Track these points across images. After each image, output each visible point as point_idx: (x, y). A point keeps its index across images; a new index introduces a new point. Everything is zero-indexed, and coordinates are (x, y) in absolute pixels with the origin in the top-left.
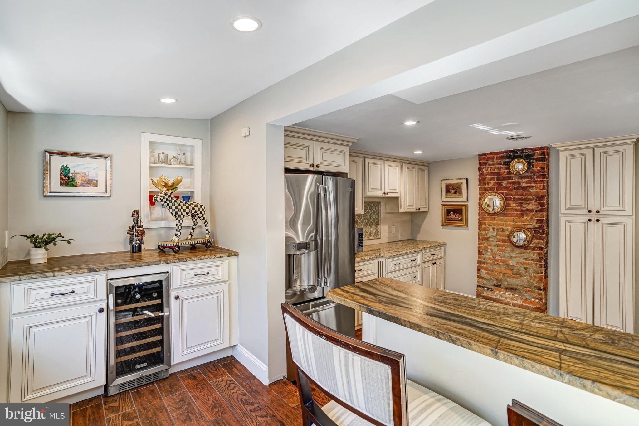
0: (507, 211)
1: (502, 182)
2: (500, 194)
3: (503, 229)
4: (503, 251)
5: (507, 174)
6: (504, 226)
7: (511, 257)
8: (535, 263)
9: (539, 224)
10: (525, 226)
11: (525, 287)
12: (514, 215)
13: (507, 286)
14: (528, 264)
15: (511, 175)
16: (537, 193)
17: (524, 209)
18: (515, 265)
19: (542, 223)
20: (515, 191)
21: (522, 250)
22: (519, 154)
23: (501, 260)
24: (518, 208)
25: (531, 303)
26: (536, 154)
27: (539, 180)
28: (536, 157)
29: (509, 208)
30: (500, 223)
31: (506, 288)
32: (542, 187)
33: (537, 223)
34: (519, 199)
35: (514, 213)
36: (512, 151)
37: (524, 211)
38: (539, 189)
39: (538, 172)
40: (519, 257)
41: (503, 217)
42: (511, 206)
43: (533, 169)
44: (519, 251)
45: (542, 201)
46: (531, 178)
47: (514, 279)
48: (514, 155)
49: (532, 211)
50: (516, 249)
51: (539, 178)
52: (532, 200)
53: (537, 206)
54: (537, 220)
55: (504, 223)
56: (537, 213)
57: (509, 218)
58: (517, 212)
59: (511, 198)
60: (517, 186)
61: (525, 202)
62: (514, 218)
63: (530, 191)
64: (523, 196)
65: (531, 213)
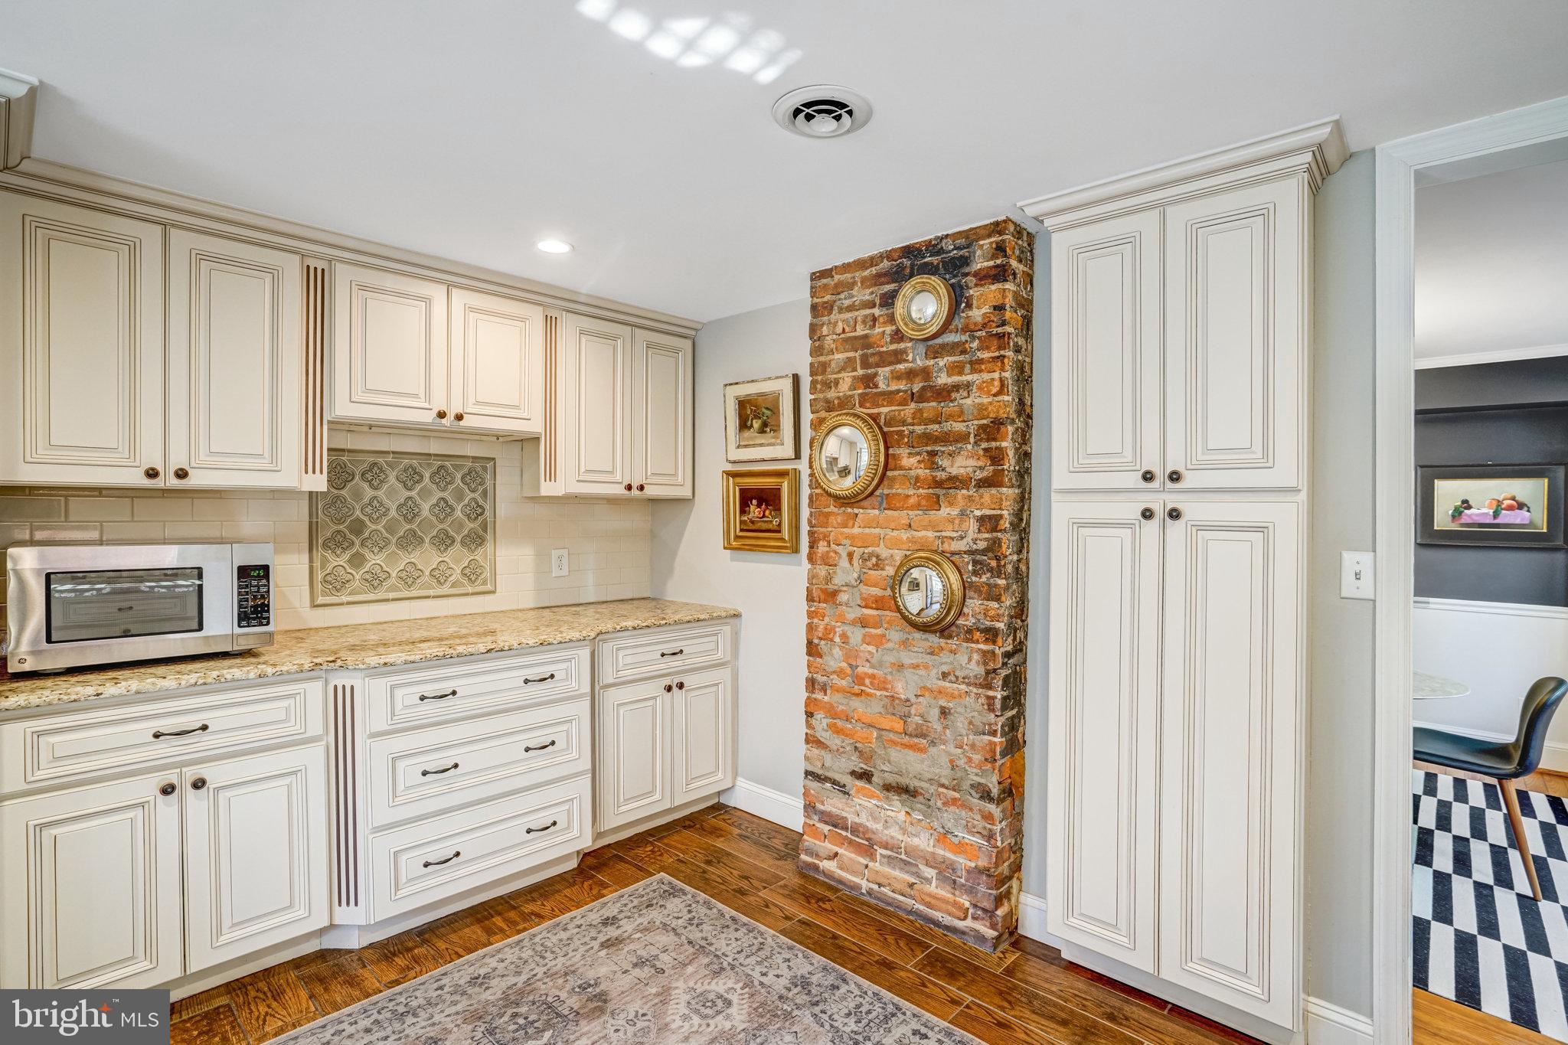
0: (891, 487)
1: (876, 375)
2: (866, 422)
3: (878, 556)
4: (879, 641)
5: (892, 342)
6: (881, 544)
7: (901, 667)
8: (975, 690)
9: (987, 535)
10: (942, 543)
11: (943, 786)
12: (912, 500)
13: (891, 779)
14: (953, 696)
15: (902, 345)
16: (981, 409)
17: (941, 475)
18: (913, 699)
19: (995, 529)
20: (913, 405)
21: (934, 640)
22: (925, 258)
23: (873, 677)
24: (923, 472)
25: (960, 848)
26: (979, 253)
28: (979, 266)
29: (896, 472)
30: (870, 535)
31: (888, 788)
32: (996, 387)
33: (980, 531)
34: (928, 438)
35: (911, 492)
36: (908, 251)
37: (938, 484)
38: (988, 393)
39: (982, 326)
40: (926, 667)
42: (901, 468)
44: (925, 644)
45: (995, 440)
46: (964, 352)
47: (911, 752)
48: (912, 266)
49: (964, 482)
50: (916, 635)
51: (988, 348)
52: (963, 438)
53: (981, 463)
54: (981, 520)
55: (882, 532)
56: (982, 490)
57: (895, 513)
58: (919, 488)
59: (900, 433)
60: (921, 385)
61: (943, 449)
62: (910, 513)
63: (961, 401)
64: (937, 426)
65: (964, 492)
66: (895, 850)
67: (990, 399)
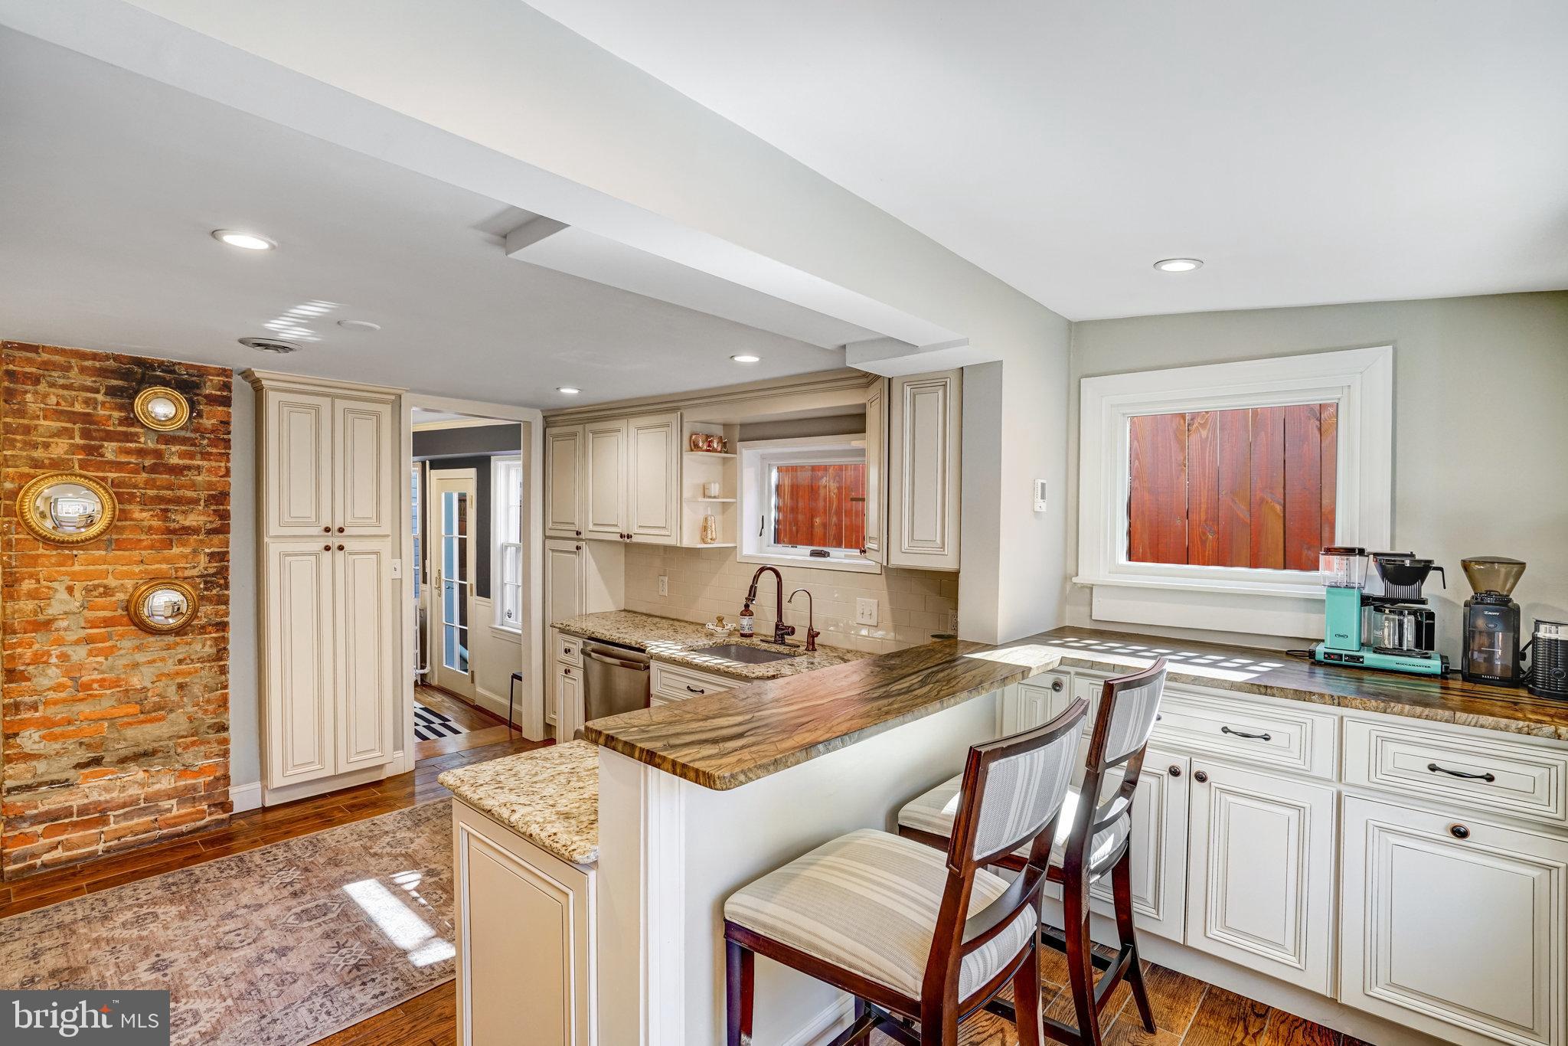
0: (121, 534)
1: (102, 446)
2: (98, 484)
3: (105, 587)
4: (107, 653)
5: (120, 424)
6: (110, 576)
7: (136, 665)
8: (208, 664)
9: (216, 565)
10: (176, 572)
11: (182, 737)
12: (145, 543)
13: (124, 753)
14: (190, 673)
15: (133, 430)
16: (210, 485)
17: (173, 525)
18: (149, 685)
19: (222, 560)
20: (144, 475)
21: (171, 639)
22: (158, 373)
23: (103, 680)
24: (156, 523)
25: (201, 772)
26: (209, 383)
27: (214, 450)
28: (208, 392)
29: (128, 523)
30: (96, 571)
31: (123, 760)
32: (222, 472)
33: (210, 562)
34: (160, 500)
35: (143, 537)
36: (139, 362)
37: (174, 532)
38: (216, 475)
39: (212, 432)
40: (163, 659)
41: (106, 550)
42: (132, 520)
43: (201, 421)
44: (162, 644)
45: (222, 504)
46: (195, 445)
47: (149, 725)
48: (144, 374)
49: (196, 531)
50: (152, 639)
51: (216, 446)
52: (196, 501)
53: (211, 519)
54: (211, 555)
55: (111, 568)
56: (211, 536)
57: (127, 553)
58: (152, 534)
59: (133, 495)
60: (153, 461)
61: (176, 508)
62: (143, 552)
63: (192, 477)
64: (170, 492)
65: (195, 537)
66: (134, 804)
67: (218, 479)
